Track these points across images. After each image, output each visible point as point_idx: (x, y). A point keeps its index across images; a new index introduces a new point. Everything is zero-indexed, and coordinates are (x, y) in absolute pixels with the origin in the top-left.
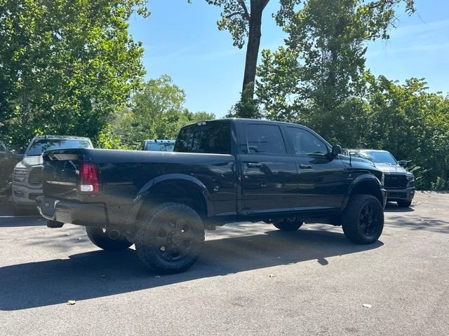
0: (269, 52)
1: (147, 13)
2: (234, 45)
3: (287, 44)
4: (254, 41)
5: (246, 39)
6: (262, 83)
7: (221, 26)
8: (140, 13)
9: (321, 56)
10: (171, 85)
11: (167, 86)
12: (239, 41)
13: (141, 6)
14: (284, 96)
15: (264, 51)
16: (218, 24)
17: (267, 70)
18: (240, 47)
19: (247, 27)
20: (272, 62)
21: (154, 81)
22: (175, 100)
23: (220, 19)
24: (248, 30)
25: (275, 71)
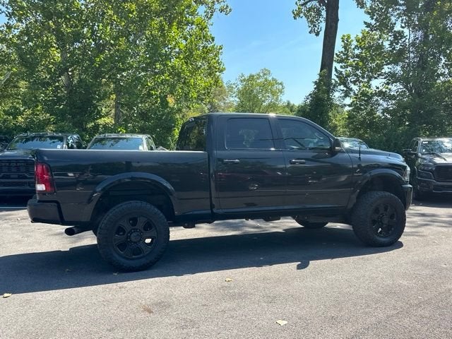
0: (349, 37)
1: (228, 10)
2: (310, 32)
3: (367, 27)
4: (331, 27)
5: (323, 25)
6: (341, 70)
7: (297, 15)
8: (221, 11)
9: (408, 37)
10: (270, 78)
11: (266, 80)
12: (316, 29)
13: (222, 4)
14: (368, 82)
15: (344, 36)
16: (294, 13)
17: (348, 56)
18: (317, 34)
19: (324, 13)
20: (353, 47)
21: (253, 76)
22: (273, 93)
23: (296, 8)
24: (325, 16)
25: (358, 56)
